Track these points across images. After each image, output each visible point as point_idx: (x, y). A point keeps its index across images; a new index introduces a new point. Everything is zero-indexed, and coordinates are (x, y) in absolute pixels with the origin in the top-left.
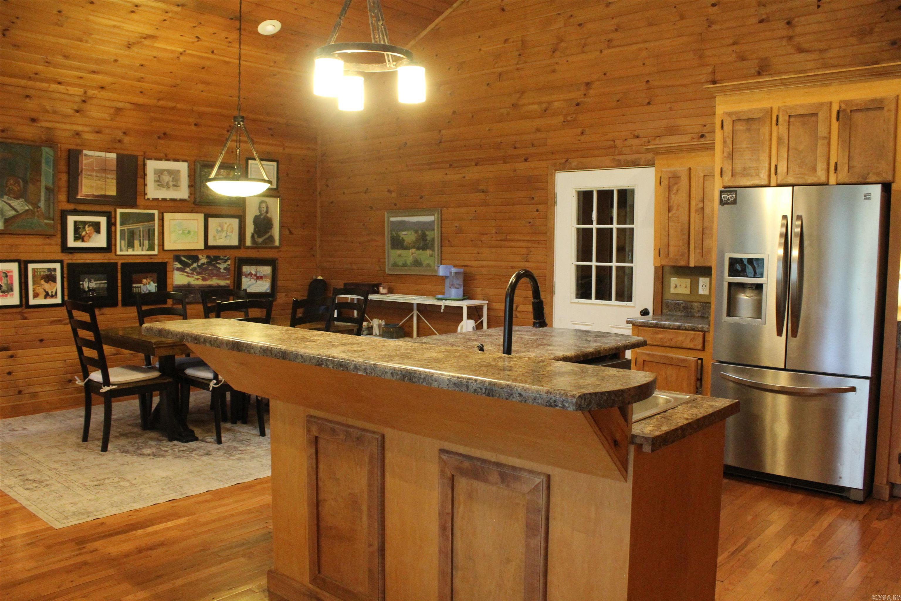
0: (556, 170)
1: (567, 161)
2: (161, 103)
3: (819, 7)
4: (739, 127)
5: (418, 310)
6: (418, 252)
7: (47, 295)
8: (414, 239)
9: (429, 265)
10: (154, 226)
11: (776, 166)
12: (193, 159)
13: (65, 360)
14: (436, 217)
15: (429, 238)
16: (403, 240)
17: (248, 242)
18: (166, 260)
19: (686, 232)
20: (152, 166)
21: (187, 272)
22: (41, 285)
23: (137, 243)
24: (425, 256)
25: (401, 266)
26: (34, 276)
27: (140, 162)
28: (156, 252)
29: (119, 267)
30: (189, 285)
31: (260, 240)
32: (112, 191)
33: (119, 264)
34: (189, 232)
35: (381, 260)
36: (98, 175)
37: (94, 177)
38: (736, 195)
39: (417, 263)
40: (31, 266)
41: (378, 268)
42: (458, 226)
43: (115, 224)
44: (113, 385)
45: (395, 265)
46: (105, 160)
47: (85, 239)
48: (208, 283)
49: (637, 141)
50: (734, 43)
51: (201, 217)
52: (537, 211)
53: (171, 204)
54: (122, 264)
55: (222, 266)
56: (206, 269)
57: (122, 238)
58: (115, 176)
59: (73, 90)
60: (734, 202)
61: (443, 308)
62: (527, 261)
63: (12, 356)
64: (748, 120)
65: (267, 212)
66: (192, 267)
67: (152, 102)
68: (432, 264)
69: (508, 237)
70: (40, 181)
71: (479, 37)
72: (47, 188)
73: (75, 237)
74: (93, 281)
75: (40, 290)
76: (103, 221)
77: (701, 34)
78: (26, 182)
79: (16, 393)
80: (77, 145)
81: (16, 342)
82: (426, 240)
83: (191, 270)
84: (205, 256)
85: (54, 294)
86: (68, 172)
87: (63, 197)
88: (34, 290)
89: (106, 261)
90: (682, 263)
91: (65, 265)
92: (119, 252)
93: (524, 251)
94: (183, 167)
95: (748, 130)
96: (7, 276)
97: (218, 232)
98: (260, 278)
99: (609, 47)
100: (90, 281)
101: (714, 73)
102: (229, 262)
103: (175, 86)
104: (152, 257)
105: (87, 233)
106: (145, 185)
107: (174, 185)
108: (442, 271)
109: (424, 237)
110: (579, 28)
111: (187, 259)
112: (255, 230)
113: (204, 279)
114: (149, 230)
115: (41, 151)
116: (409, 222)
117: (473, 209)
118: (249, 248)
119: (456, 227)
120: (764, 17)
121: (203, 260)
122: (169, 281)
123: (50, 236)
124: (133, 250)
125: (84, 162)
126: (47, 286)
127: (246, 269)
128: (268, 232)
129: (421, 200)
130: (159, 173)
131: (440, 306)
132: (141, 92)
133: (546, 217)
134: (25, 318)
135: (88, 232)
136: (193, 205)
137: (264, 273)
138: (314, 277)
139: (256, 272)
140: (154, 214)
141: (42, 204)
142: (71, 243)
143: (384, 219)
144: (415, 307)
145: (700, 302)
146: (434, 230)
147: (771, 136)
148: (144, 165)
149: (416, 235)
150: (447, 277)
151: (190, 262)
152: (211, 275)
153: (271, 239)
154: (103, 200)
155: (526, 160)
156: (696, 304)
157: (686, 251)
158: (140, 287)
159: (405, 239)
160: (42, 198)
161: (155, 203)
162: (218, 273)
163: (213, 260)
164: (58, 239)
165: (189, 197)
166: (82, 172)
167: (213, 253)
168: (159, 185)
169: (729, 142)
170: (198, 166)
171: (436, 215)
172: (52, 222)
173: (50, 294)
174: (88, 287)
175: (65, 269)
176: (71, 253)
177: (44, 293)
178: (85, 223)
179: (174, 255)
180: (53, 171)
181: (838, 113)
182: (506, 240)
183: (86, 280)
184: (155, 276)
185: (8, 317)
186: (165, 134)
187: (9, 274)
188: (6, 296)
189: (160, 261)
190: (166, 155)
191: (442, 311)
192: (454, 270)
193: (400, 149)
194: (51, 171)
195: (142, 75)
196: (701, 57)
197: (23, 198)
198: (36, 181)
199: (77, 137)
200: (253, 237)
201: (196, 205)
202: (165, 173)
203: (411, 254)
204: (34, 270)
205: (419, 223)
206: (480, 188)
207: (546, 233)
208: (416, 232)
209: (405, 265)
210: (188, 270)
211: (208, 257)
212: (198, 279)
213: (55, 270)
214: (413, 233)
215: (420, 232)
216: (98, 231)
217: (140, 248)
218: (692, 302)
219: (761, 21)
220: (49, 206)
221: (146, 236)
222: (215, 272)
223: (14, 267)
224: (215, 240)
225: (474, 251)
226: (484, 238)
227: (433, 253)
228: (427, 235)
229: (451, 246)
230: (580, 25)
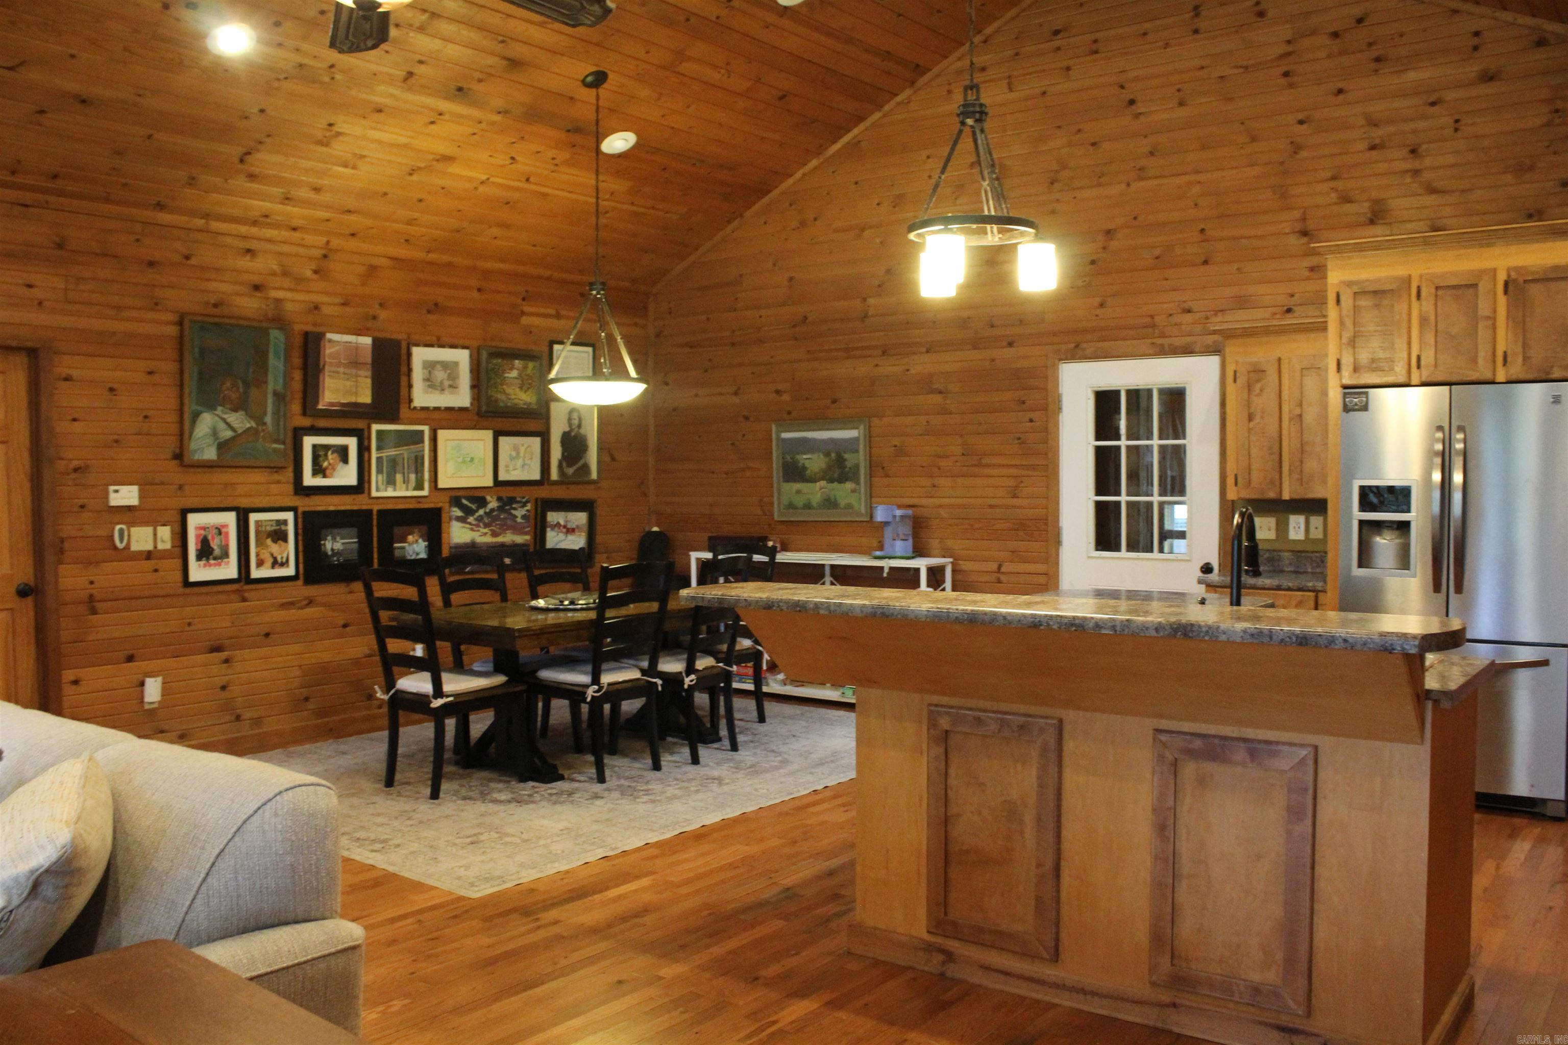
0: (1061, 360)
1: (1077, 346)
2: (432, 257)
3: (1456, 130)
4: (1364, 302)
5: (832, 575)
6: (831, 486)
7: (275, 563)
8: (823, 466)
9: (849, 506)
10: (423, 451)
11: (1419, 358)
12: (475, 344)
13: (300, 666)
14: (862, 431)
15: (849, 464)
16: (804, 468)
17: (554, 475)
18: (439, 505)
19: (1276, 450)
20: (420, 355)
21: (470, 524)
22: (267, 546)
23: (399, 477)
24: (843, 492)
25: (801, 509)
26: (257, 532)
27: (404, 351)
28: (425, 493)
29: (375, 517)
30: (473, 544)
31: (570, 471)
32: (366, 398)
33: (375, 513)
34: (472, 460)
35: (765, 499)
36: (347, 371)
37: (342, 376)
38: (1367, 397)
39: (830, 503)
40: (254, 517)
41: (760, 512)
42: (898, 444)
43: (368, 449)
44: (448, 696)
45: (791, 506)
46: (356, 349)
47: (328, 472)
48: (500, 539)
49: (1188, 318)
50: (1334, 178)
51: (488, 435)
52: (1031, 421)
53: (447, 415)
54: (379, 511)
55: (519, 513)
56: (497, 518)
57: (380, 471)
58: (369, 373)
59: (310, 239)
60: (1365, 408)
61: (886, 570)
62: (1015, 496)
63: (227, 661)
64: (1375, 293)
65: (579, 426)
66: (477, 514)
67: (419, 255)
68: (856, 506)
69: (984, 461)
70: (266, 382)
71: (928, 157)
72: (275, 394)
73: (313, 470)
74: (338, 539)
75: (265, 555)
76: (352, 443)
77: (1283, 163)
78: (247, 385)
79: (233, 718)
80: (315, 325)
81: (231, 638)
82: (845, 467)
83: (476, 519)
84: (495, 498)
85: (284, 560)
86: (305, 368)
87: (296, 407)
88: (257, 555)
89: (355, 508)
90: (1271, 495)
91: (300, 515)
92: (374, 494)
93: (1012, 483)
94: (462, 357)
95: (1377, 306)
96: (220, 533)
97: (512, 458)
98: (570, 531)
99: (1141, 179)
100: (334, 539)
101: (1304, 219)
102: (529, 507)
103: (458, 231)
104: (419, 500)
105: (330, 464)
106: (410, 386)
107: (451, 386)
108: (880, 515)
109: (840, 461)
110: (1091, 148)
111: (471, 502)
112: (563, 454)
113: (495, 534)
114: (416, 457)
115: (268, 334)
116: (814, 440)
117: (923, 419)
118: (555, 483)
119: (896, 446)
120: (1377, 141)
121: (493, 504)
122: (444, 536)
123: (278, 469)
124: (395, 490)
125: (328, 351)
126: (274, 548)
127: (553, 517)
128: (581, 458)
129: (833, 406)
130: (430, 366)
131: (882, 568)
132: (407, 241)
133: (1046, 430)
134: (244, 600)
135: (331, 461)
136: (476, 418)
137: (577, 523)
138: (647, 529)
139: (566, 522)
140: (422, 432)
141: (268, 419)
142: (309, 480)
143: (771, 435)
144: (827, 571)
145: (1292, 551)
146: (857, 451)
147: (1410, 315)
148: (409, 355)
149: (827, 460)
150: (886, 524)
151: (473, 507)
152: (505, 528)
153: (586, 468)
154: (352, 410)
155: (1010, 344)
156: (1286, 554)
157: (1277, 477)
158: (403, 548)
159: (807, 465)
160: (270, 409)
161: (423, 415)
162: (513, 524)
163: (507, 503)
164: (289, 474)
165: (472, 404)
166: (324, 366)
167: (507, 492)
168: (430, 386)
169: (1349, 323)
170: (484, 355)
171: (862, 427)
172: (281, 446)
173: (279, 560)
174: (332, 550)
175: (300, 520)
176: (308, 495)
177: (271, 560)
178: (327, 448)
179: (451, 497)
180: (285, 366)
181: (1506, 284)
182: (979, 465)
183: (329, 538)
184: (424, 528)
185: (223, 597)
186: (436, 305)
187: (224, 530)
188: (219, 565)
189: (432, 506)
190: (439, 339)
191: (885, 575)
192: (899, 513)
193: (794, 326)
194: (281, 366)
195: (416, 215)
196: (1284, 196)
197: (243, 409)
198: (261, 382)
199: (316, 312)
200: (560, 466)
201: (482, 417)
202: (439, 367)
203: (817, 489)
204: (258, 523)
205: (832, 441)
206: (935, 386)
207: (1046, 454)
208: (827, 454)
209: (808, 506)
210: (471, 519)
211: (499, 499)
212: (485, 534)
213: (285, 522)
214: (822, 456)
215: (833, 455)
216: (345, 460)
217: (404, 486)
218: (1280, 551)
219: (1373, 148)
220: (278, 421)
221: (413, 468)
222: (509, 522)
223: (229, 519)
224: (507, 471)
225: (927, 482)
226: (943, 463)
227: (857, 487)
228: (845, 460)
229: (887, 476)
230: (1093, 144)
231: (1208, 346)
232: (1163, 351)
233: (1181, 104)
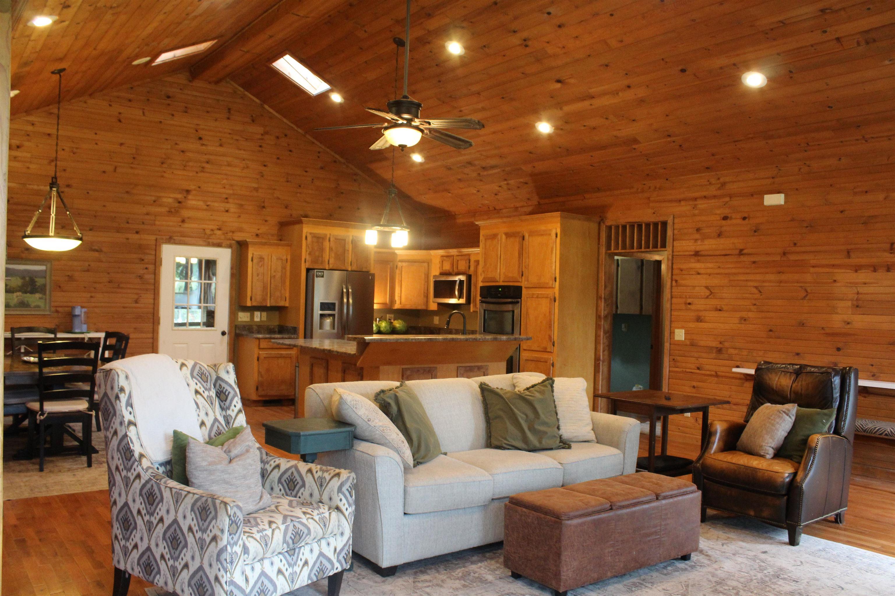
0: (161, 242)
1: (171, 238)
4: (314, 240)
6: (25, 295)
8: (20, 284)
9: (38, 307)
11: (329, 260)
14: (49, 267)
15: (38, 284)
19: (266, 288)
24: (34, 299)
38: (324, 273)
39: (25, 305)
49: (219, 232)
52: (147, 269)
60: (323, 276)
62: (136, 303)
64: (318, 238)
68: (43, 306)
69: (121, 286)
82: (36, 285)
93: (136, 297)
95: (318, 242)
109: (32, 282)
117: (86, 264)
119: (68, 276)
133: (154, 273)
145: (257, 325)
146: (45, 278)
147: (327, 246)
149: (23, 281)
155: (137, 233)
156: (254, 326)
157: (267, 298)
171: (48, 265)
182: (119, 287)
203: (16, 297)
205: (26, 270)
206: (94, 248)
207: (154, 284)
208: (23, 278)
214: (18, 279)
215: (27, 279)
218: (252, 325)
225: (89, 295)
226: (97, 286)
227: (44, 296)
228: (35, 282)
229: (63, 291)
230: (183, 151)
231: (227, 245)
232: (209, 245)
233: (221, 145)
